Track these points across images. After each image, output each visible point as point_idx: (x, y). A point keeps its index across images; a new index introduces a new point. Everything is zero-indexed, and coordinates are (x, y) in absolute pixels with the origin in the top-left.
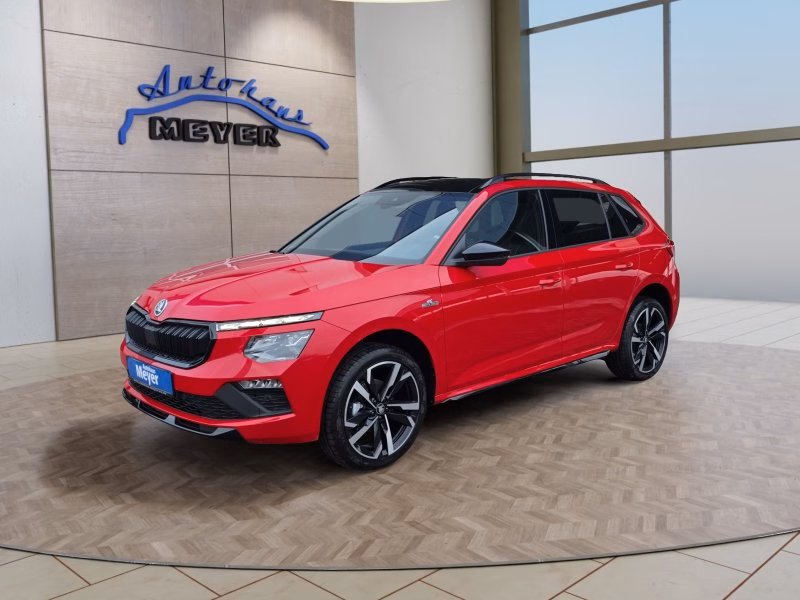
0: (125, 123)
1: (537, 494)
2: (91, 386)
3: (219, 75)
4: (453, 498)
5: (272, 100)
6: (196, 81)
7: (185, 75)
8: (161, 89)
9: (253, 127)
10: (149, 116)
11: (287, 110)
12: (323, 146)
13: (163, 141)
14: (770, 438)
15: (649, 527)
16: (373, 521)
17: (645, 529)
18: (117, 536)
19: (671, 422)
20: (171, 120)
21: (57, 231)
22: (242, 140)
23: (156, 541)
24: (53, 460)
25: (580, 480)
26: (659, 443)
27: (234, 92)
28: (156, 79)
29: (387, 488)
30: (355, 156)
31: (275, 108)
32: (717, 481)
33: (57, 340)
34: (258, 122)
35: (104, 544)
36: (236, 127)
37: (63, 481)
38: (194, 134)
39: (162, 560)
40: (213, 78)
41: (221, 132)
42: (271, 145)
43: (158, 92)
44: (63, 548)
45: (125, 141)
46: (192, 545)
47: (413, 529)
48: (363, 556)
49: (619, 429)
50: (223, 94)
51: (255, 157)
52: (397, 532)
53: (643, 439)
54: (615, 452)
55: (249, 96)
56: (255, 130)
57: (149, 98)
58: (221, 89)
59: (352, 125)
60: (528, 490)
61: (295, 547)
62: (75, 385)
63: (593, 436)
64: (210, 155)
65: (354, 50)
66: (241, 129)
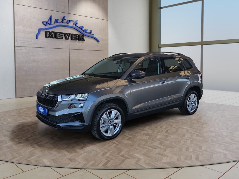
0: (38, 33)
1: (160, 148)
2: (26, 112)
3: (67, 19)
4: (134, 148)
5: (83, 27)
6: (60, 21)
7: (57, 19)
8: (49, 23)
9: (77, 35)
10: (45, 31)
11: (87, 30)
12: (98, 41)
13: (49, 38)
14: (231, 132)
15: (194, 159)
16: (110, 155)
17: (192, 159)
18: (32, 157)
19: (201, 127)
20: (52, 32)
21: (16, 65)
22: (73, 39)
23: (44, 159)
24: (14, 134)
25: (173, 144)
26: (197, 133)
27: (71, 24)
28: (48, 20)
29: (114, 145)
30: (107, 45)
31: (84, 29)
32: (214, 145)
33: (16, 98)
34: (78, 33)
35: (29, 160)
36: (72, 35)
37: (17, 140)
38: (59, 36)
39: (46, 165)
40: (65, 20)
41: (67, 36)
42: (82, 40)
43: (48, 23)
44: (16, 161)
45: (38, 38)
46: (55, 161)
47: (122, 157)
48: (107, 165)
49: (185, 129)
50: (68, 25)
51: (77, 44)
52: (117, 158)
53: (193, 132)
54: (184, 136)
55: (76, 25)
56: (77, 36)
57: (45, 25)
58: (67, 23)
59: (107, 35)
60: (157, 147)
61: (86, 162)
62: (21, 111)
63: (177, 131)
64: (64, 43)
65: (108, 12)
66: (73, 35)
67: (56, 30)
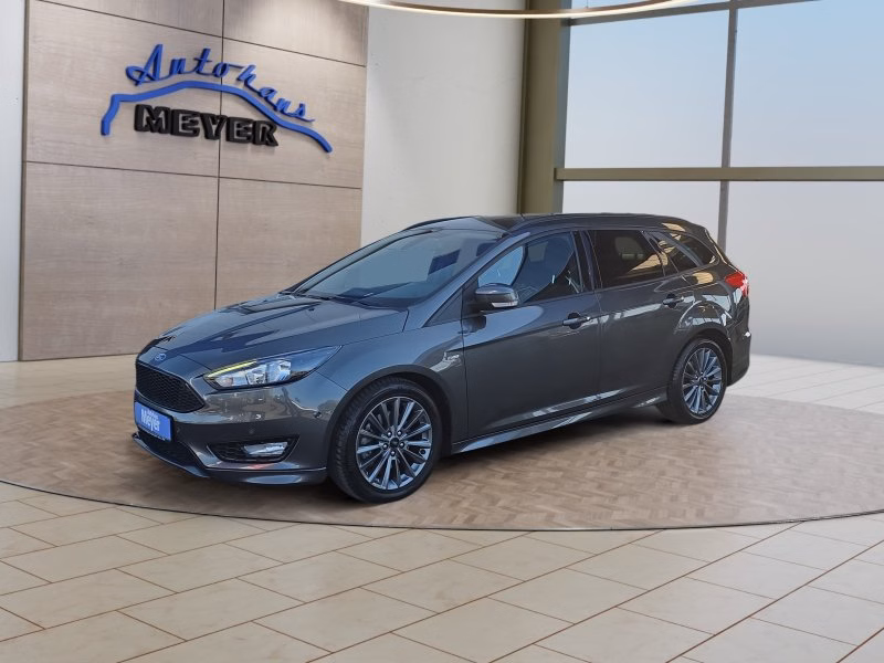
0: (110, 110)
3: (214, 59)
4: (531, 495)
5: (272, 91)
6: (190, 65)
7: (178, 58)
8: (151, 72)
9: (249, 121)
10: (134, 105)
11: (288, 103)
12: (325, 148)
13: (149, 134)
15: (691, 515)
16: (471, 505)
17: (687, 516)
20: (159, 109)
22: (235, 136)
26: (701, 469)
27: (230, 79)
28: (146, 61)
29: (471, 488)
30: (359, 163)
31: (274, 100)
33: (20, 359)
34: (254, 116)
36: (229, 121)
38: (184, 126)
40: (208, 61)
41: (214, 126)
42: (267, 144)
43: (148, 76)
45: (108, 133)
50: (218, 81)
51: (249, 156)
55: (246, 84)
56: (251, 126)
57: (137, 83)
58: (216, 76)
59: (359, 124)
63: (642, 462)
64: (201, 152)
65: (366, 34)
66: (236, 123)
67: (176, 101)
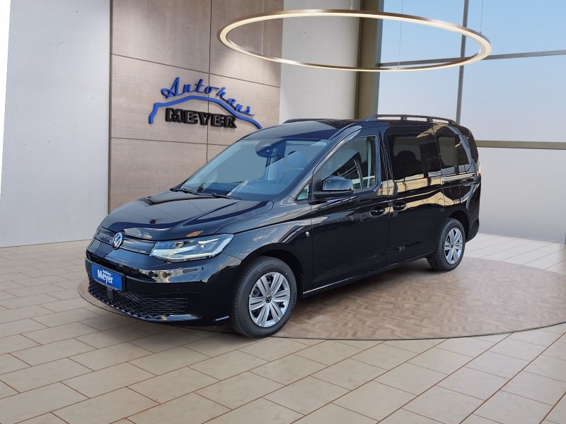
0: (153, 111)
3: (205, 84)
5: (234, 100)
6: (193, 88)
7: (187, 84)
8: (174, 91)
9: (222, 116)
10: (165, 108)
11: (241, 106)
13: (173, 123)
20: (177, 110)
22: (215, 123)
27: (213, 95)
28: (171, 86)
31: (235, 105)
32: (483, 316)
34: (225, 113)
36: (212, 116)
38: (190, 119)
40: (202, 86)
41: (205, 118)
42: (231, 127)
43: (172, 93)
45: (152, 122)
47: (371, 328)
48: (357, 336)
50: (206, 96)
51: (222, 133)
52: (365, 329)
53: (452, 300)
55: (221, 97)
56: (223, 118)
57: (167, 97)
58: (206, 93)
60: (410, 317)
61: (328, 332)
65: (280, 71)
66: (216, 117)
67: (186, 106)
